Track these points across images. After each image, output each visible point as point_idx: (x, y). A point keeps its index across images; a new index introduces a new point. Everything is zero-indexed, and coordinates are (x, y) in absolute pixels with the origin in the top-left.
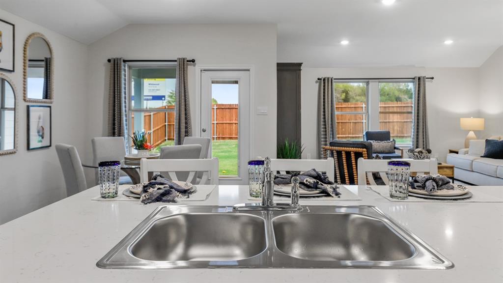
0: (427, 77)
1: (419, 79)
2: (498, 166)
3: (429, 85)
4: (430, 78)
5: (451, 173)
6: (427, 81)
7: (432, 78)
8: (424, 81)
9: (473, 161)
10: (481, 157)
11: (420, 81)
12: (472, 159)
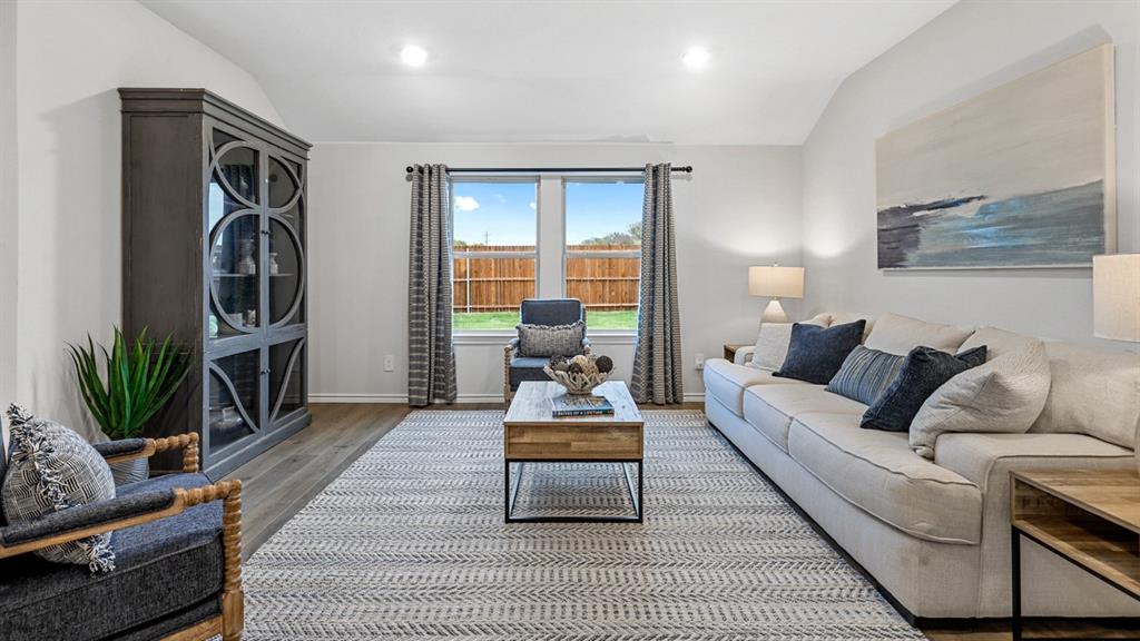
0: (673, 166)
1: (655, 170)
2: (791, 418)
3: (677, 185)
4: (683, 169)
5: (635, 447)
6: (676, 177)
7: (689, 169)
8: (667, 176)
9: (744, 389)
10: (775, 374)
11: (657, 178)
12: (742, 385)
